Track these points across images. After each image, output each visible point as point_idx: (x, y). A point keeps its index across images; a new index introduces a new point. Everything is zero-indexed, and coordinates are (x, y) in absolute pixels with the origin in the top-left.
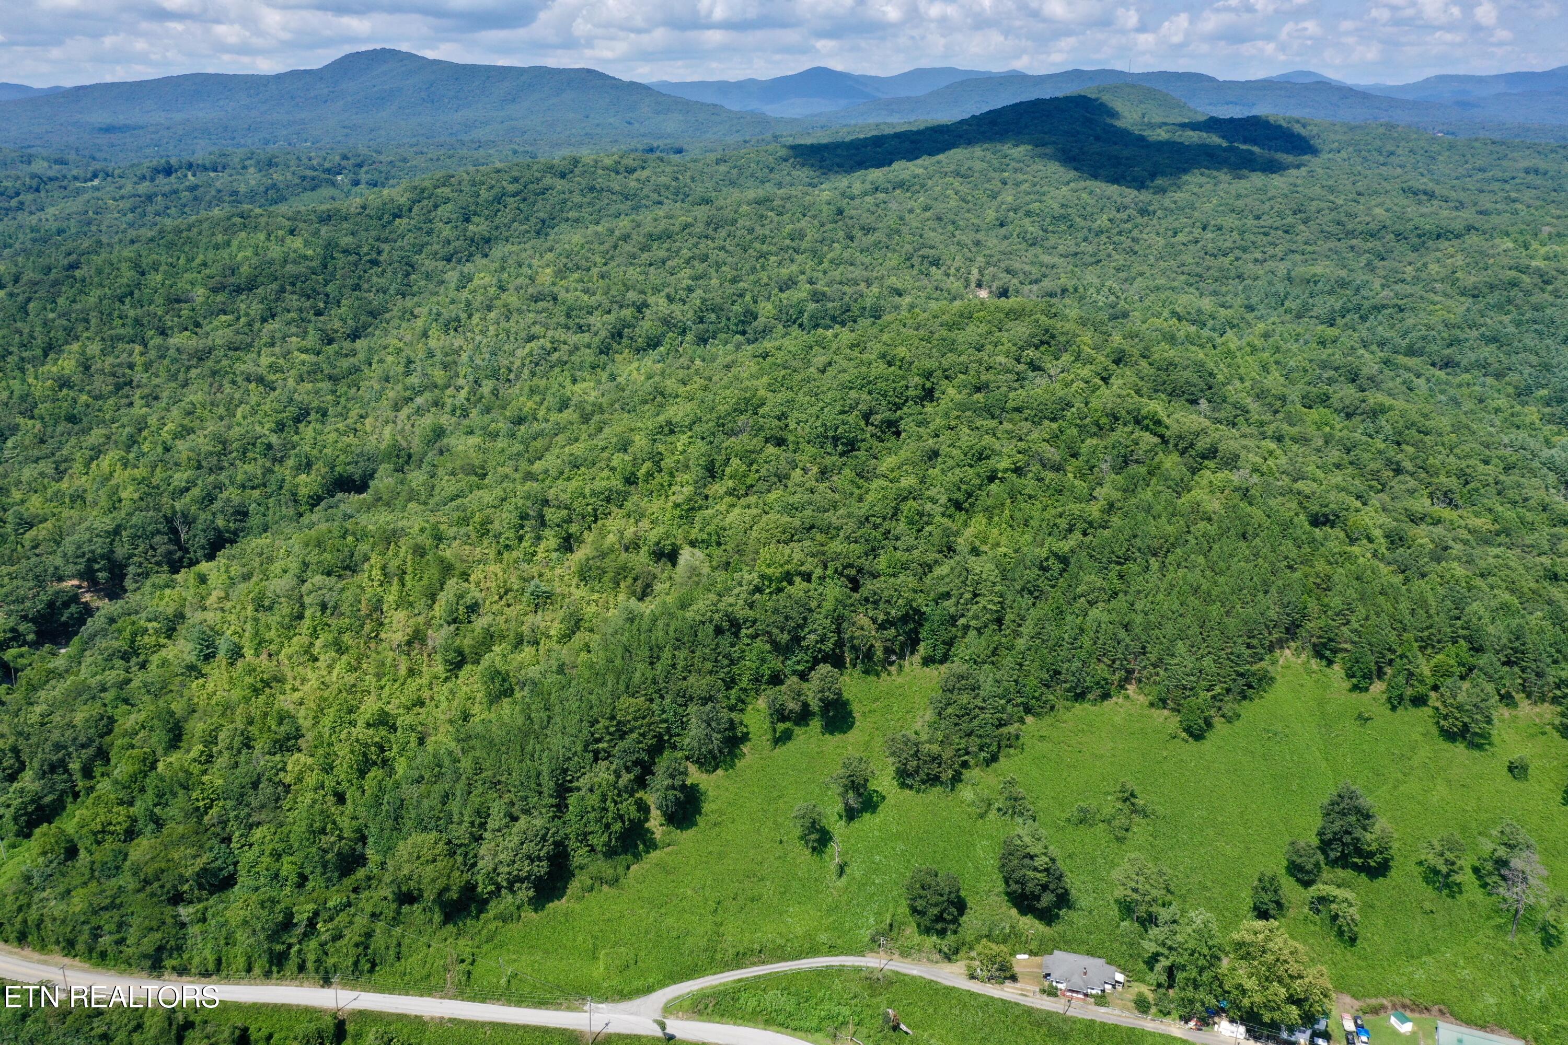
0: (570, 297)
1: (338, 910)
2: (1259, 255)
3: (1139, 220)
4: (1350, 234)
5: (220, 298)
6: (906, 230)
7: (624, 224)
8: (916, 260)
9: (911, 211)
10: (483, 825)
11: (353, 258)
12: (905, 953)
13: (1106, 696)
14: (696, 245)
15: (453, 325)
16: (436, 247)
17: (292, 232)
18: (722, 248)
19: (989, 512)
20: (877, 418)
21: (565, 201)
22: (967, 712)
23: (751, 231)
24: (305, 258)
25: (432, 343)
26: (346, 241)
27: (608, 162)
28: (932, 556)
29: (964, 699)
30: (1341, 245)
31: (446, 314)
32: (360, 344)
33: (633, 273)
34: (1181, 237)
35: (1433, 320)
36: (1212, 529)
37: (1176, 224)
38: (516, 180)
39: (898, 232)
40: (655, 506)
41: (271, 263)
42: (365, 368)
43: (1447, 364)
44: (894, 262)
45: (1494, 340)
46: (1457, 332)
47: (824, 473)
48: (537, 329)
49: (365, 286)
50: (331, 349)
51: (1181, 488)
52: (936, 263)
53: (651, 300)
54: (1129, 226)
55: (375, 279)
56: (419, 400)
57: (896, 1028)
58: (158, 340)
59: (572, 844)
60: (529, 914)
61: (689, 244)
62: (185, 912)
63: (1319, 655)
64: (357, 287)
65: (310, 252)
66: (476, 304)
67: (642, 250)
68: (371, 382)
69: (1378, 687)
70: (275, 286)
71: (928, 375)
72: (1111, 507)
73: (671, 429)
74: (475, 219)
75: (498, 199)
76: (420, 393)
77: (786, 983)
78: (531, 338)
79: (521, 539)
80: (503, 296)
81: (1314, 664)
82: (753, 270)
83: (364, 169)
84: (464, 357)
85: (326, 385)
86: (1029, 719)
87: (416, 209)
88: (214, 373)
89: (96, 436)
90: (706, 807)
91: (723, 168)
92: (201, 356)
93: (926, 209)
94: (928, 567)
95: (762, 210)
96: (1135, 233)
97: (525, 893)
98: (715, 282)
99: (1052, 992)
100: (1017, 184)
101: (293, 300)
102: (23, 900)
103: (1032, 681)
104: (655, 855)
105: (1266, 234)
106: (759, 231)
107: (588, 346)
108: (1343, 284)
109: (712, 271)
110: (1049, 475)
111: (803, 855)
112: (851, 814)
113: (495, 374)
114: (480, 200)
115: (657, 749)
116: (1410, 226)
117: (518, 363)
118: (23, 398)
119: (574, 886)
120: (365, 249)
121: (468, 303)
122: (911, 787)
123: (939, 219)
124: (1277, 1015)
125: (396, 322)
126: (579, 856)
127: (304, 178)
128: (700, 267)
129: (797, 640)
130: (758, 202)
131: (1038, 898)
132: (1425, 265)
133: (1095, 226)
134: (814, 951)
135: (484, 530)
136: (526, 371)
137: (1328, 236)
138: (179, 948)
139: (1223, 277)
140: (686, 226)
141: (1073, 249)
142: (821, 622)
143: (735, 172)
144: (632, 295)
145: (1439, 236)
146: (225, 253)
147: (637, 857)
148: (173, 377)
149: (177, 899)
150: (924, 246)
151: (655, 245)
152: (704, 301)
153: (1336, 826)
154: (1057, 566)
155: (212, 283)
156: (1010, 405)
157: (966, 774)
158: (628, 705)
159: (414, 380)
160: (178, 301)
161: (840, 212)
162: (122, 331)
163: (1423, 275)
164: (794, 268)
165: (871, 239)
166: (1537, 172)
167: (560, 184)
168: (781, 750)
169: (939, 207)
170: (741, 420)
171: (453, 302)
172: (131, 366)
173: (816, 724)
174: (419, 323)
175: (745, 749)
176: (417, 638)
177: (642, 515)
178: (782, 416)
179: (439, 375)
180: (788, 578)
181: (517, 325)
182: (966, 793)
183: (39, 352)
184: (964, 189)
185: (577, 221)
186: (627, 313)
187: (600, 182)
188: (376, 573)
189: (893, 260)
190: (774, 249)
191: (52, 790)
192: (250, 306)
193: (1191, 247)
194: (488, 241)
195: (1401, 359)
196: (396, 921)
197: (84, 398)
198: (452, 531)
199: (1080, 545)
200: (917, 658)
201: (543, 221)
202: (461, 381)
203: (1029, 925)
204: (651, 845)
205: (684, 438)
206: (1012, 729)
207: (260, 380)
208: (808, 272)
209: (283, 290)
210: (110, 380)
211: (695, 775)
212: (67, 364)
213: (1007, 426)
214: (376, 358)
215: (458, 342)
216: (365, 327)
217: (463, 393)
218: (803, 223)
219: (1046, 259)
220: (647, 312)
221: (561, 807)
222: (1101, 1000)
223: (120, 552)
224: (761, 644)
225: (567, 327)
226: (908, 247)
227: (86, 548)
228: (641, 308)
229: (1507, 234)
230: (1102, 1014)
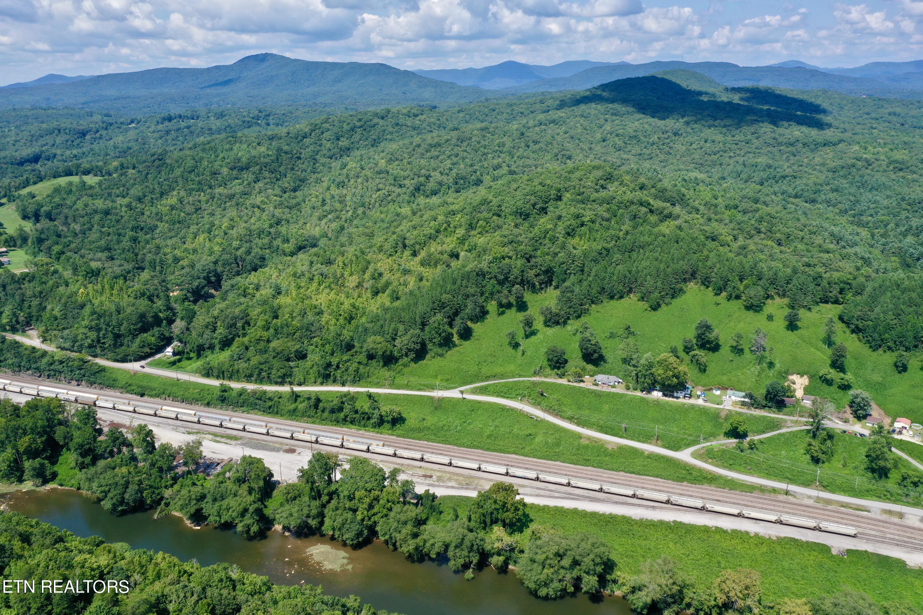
0: (395, 172)
1: (346, 362)
2: (732, 154)
3: (673, 138)
4: (780, 144)
5: (235, 172)
6: (555, 142)
7: (417, 140)
8: (560, 157)
9: (558, 134)
10: (396, 335)
11: (290, 156)
12: (546, 377)
13: (621, 297)
14: (452, 149)
15: (341, 185)
16: (325, 152)
17: (259, 144)
18: (465, 151)
19: (581, 236)
20: (538, 207)
21: (384, 130)
22: (570, 300)
23: (479, 143)
24: (268, 155)
25: (333, 192)
26: (286, 148)
27: (405, 111)
28: (558, 250)
29: (569, 295)
30: (775, 149)
31: (337, 180)
32: (297, 193)
33: (423, 162)
34: (694, 146)
35: (810, 182)
36: (665, 239)
37: (692, 140)
38: (360, 120)
39: (551, 144)
40: (449, 240)
41: (255, 157)
42: (302, 204)
43: (813, 201)
44: (549, 157)
45: (836, 190)
46: (819, 187)
47: (516, 226)
48: (381, 186)
49: (296, 169)
50: (286, 195)
51: (655, 225)
52: (569, 158)
53: (432, 174)
54: (668, 141)
55: (300, 166)
56: (330, 216)
57: (542, 395)
58: (209, 191)
59: (427, 342)
60: (412, 364)
61: (450, 148)
62: (291, 364)
63: (703, 284)
64: (292, 169)
65: (270, 153)
66: (351, 176)
67: (427, 151)
68: (306, 209)
69: (724, 294)
70: (258, 167)
71: (559, 190)
72: (627, 233)
73: (454, 213)
74: (342, 139)
75: (353, 129)
76: (330, 213)
77: (504, 385)
78: (379, 190)
79: (396, 252)
80: (364, 172)
81: (702, 288)
82: (480, 161)
83: (271, 118)
84: (348, 198)
85: (287, 210)
86: (593, 306)
87: (313, 134)
88: (238, 204)
89: (193, 228)
90: (474, 334)
91: (461, 115)
92: (231, 197)
93: (566, 133)
94: (556, 254)
95: (484, 133)
96: (671, 144)
97: (412, 355)
98: (462, 166)
99: (597, 385)
100: (613, 121)
101: (267, 174)
102: (231, 363)
103: (594, 291)
104: (456, 349)
105: (736, 144)
106: (483, 143)
107: (405, 193)
108: (770, 167)
109: (461, 161)
110: (604, 223)
111: (510, 350)
112: (527, 336)
113: (363, 205)
114: (344, 130)
115: (456, 314)
116: (811, 140)
117: (373, 201)
118: (157, 214)
119: (428, 356)
120: (295, 152)
121: (347, 176)
122: (549, 326)
123: (572, 138)
124: (669, 382)
125: (313, 184)
126: (430, 346)
127: (244, 122)
128: (455, 159)
129: (506, 278)
130: (482, 129)
131: (592, 355)
132: (814, 158)
133: (651, 141)
134: (513, 377)
135: (381, 249)
136: (377, 204)
137: (769, 145)
138: (291, 376)
139: (713, 164)
140: (447, 141)
141: (639, 152)
142: (516, 272)
143: (468, 116)
144: (423, 172)
145: (825, 145)
146: (232, 153)
147: (450, 348)
148: (220, 206)
149: (288, 360)
150: (563, 150)
151: (433, 149)
152: (457, 174)
153: (699, 332)
154: (605, 253)
155: (230, 166)
156: (591, 199)
157: (569, 322)
158: (445, 297)
159: (327, 208)
160: (215, 174)
161: (522, 134)
162: (194, 186)
163: (812, 163)
164: (500, 160)
165: (537, 146)
166: (895, 114)
167: (381, 122)
168: (501, 317)
169: (572, 132)
170: (483, 208)
171: (340, 175)
172: (200, 201)
173: (514, 309)
174: (325, 184)
175: (488, 316)
176: (359, 285)
177: (444, 243)
178: (500, 206)
179: (338, 206)
180: (503, 258)
181: (371, 184)
182: (569, 328)
183: (158, 195)
184: (586, 124)
185: (391, 140)
186: (422, 179)
187: (401, 121)
188: (341, 264)
189: (548, 156)
190: (490, 151)
191: (231, 334)
192: (248, 176)
193: (698, 151)
194: (348, 149)
195: (791, 200)
196: (367, 365)
197: (183, 214)
198: (368, 250)
199: (615, 245)
200: (552, 287)
201: (375, 140)
202: (348, 208)
203: (590, 367)
204: (455, 346)
205: (459, 216)
206: (586, 307)
207: (259, 207)
208: (507, 161)
209: (261, 169)
210: (193, 207)
211: (469, 324)
212: (172, 200)
213: (589, 206)
214: (307, 199)
215: (345, 192)
216: (299, 186)
217: (350, 213)
218: (504, 139)
219: (625, 156)
220: (431, 179)
221: (423, 330)
222: (613, 387)
223: (219, 269)
224: (493, 281)
225: (394, 185)
226: (556, 151)
227: (207, 267)
228: (428, 177)
229: (859, 143)
230: (614, 390)
